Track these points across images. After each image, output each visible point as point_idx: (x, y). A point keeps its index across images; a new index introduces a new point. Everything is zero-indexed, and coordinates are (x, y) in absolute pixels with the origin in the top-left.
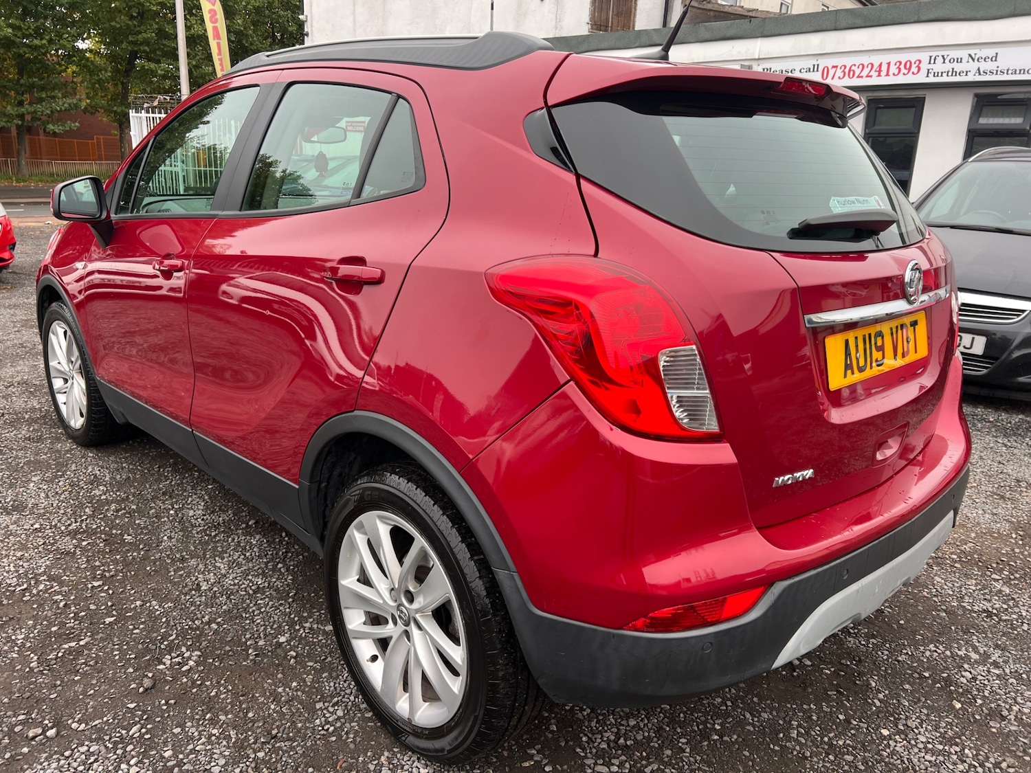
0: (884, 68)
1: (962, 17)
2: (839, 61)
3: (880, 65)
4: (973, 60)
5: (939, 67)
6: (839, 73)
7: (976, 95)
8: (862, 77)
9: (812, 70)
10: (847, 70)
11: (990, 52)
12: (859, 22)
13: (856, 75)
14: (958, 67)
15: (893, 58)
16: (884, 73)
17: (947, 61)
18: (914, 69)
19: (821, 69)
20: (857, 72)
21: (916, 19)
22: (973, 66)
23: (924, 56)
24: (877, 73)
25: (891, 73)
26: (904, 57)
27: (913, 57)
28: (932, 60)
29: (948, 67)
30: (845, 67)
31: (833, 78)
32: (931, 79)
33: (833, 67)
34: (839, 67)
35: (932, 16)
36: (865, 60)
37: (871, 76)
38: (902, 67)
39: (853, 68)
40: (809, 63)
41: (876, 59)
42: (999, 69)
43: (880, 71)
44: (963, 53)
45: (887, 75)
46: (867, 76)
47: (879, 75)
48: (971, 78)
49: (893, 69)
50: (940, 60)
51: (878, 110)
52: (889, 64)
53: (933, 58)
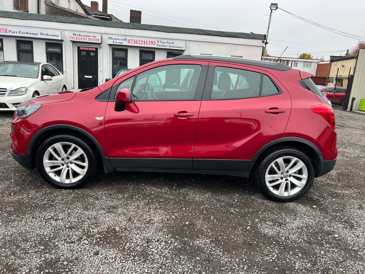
0: (146, 42)
1: (162, 31)
2: (133, 39)
3: (145, 41)
4: (168, 43)
5: (160, 44)
6: (133, 42)
7: (167, 52)
8: (140, 44)
9: (125, 40)
10: (135, 41)
11: (172, 41)
12: (135, 28)
13: (138, 43)
14: (165, 45)
15: (148, 40)
16: (146, 43)
17: (162, 42)
18: (154, 44)
19: (127, 40)
20: (138, 42)
21: (151, 29)
22: (168, 45)
23: (156, 41)
24: (144, 43)
25: (148, 44)
26: (151, 40)
27: (153, 40)
28: (158, 42)
29: (162, 44)
30: (135, 40)
31: (131, 43)
32: (158, 47)
33: (131, 40)
34: (133, 40)
35: (155, 30)
36: (140, 39)
37: (142, 44)
38: (150, 42)
39: (137, 41)
40: (124, 38)
41: (144, 39)
42: (174, 46)
43: (145, 43)
44: (165, 41)
45: (147, 44)
46: (141, 44)
47: (145, 44)
48: (168, 48)
49: (148, 43)
50: (160, 42)
51: (143, 53)
52: (147, 41)
53: (158, 41)
